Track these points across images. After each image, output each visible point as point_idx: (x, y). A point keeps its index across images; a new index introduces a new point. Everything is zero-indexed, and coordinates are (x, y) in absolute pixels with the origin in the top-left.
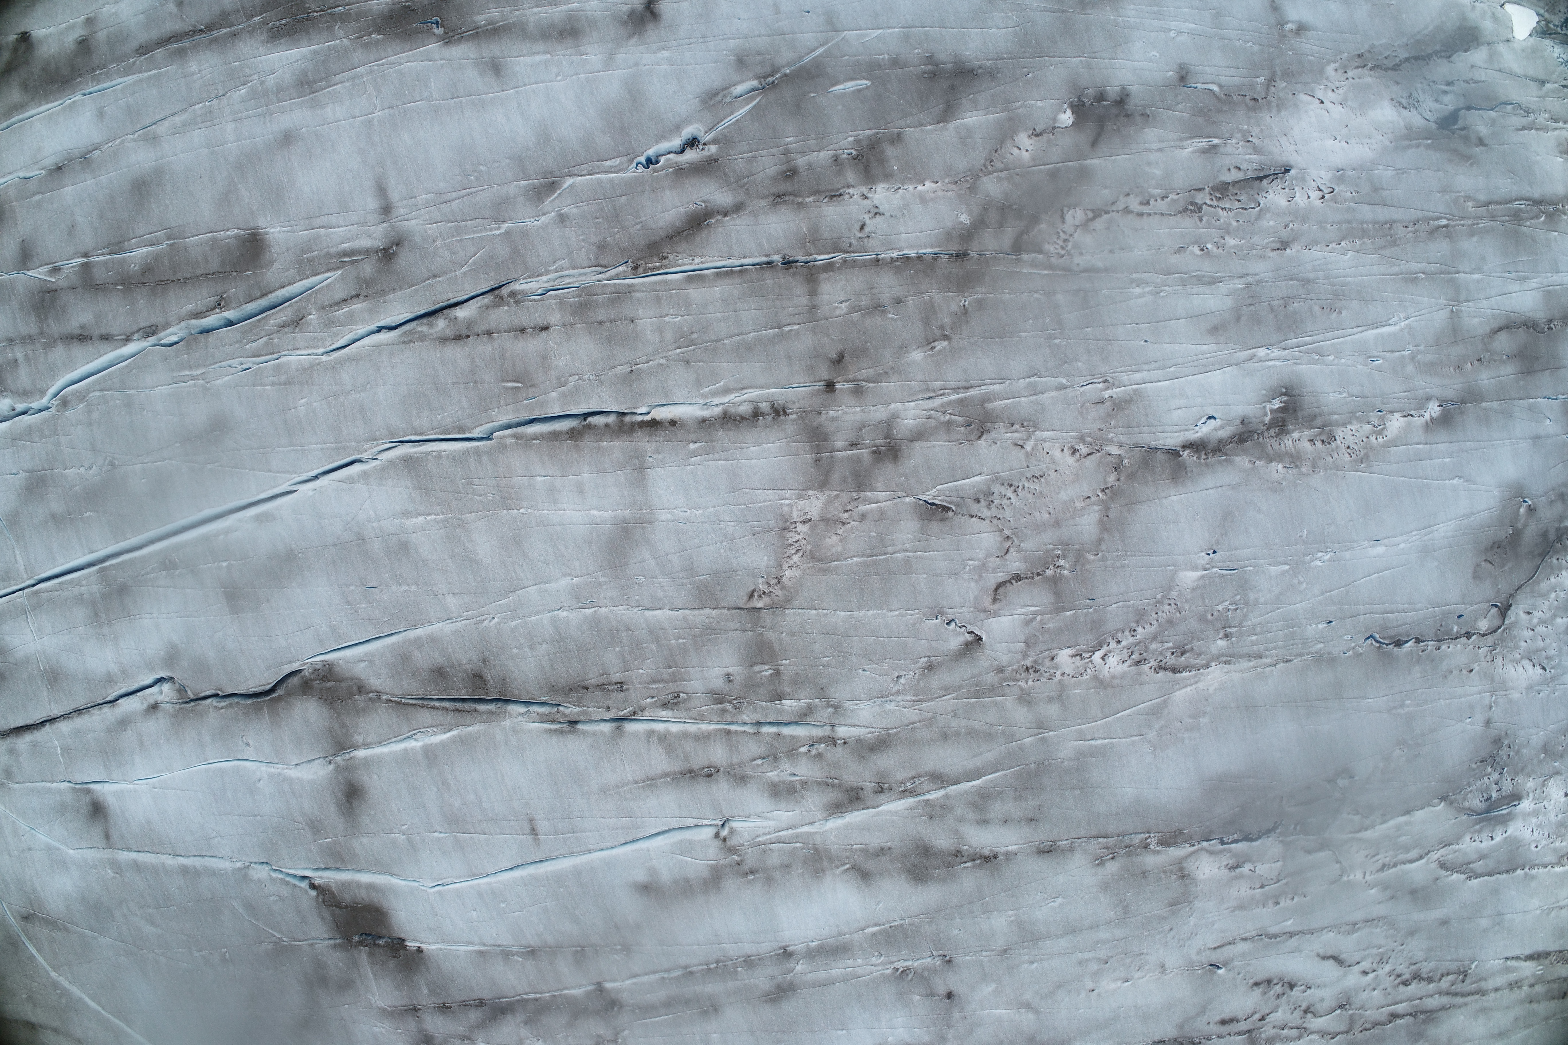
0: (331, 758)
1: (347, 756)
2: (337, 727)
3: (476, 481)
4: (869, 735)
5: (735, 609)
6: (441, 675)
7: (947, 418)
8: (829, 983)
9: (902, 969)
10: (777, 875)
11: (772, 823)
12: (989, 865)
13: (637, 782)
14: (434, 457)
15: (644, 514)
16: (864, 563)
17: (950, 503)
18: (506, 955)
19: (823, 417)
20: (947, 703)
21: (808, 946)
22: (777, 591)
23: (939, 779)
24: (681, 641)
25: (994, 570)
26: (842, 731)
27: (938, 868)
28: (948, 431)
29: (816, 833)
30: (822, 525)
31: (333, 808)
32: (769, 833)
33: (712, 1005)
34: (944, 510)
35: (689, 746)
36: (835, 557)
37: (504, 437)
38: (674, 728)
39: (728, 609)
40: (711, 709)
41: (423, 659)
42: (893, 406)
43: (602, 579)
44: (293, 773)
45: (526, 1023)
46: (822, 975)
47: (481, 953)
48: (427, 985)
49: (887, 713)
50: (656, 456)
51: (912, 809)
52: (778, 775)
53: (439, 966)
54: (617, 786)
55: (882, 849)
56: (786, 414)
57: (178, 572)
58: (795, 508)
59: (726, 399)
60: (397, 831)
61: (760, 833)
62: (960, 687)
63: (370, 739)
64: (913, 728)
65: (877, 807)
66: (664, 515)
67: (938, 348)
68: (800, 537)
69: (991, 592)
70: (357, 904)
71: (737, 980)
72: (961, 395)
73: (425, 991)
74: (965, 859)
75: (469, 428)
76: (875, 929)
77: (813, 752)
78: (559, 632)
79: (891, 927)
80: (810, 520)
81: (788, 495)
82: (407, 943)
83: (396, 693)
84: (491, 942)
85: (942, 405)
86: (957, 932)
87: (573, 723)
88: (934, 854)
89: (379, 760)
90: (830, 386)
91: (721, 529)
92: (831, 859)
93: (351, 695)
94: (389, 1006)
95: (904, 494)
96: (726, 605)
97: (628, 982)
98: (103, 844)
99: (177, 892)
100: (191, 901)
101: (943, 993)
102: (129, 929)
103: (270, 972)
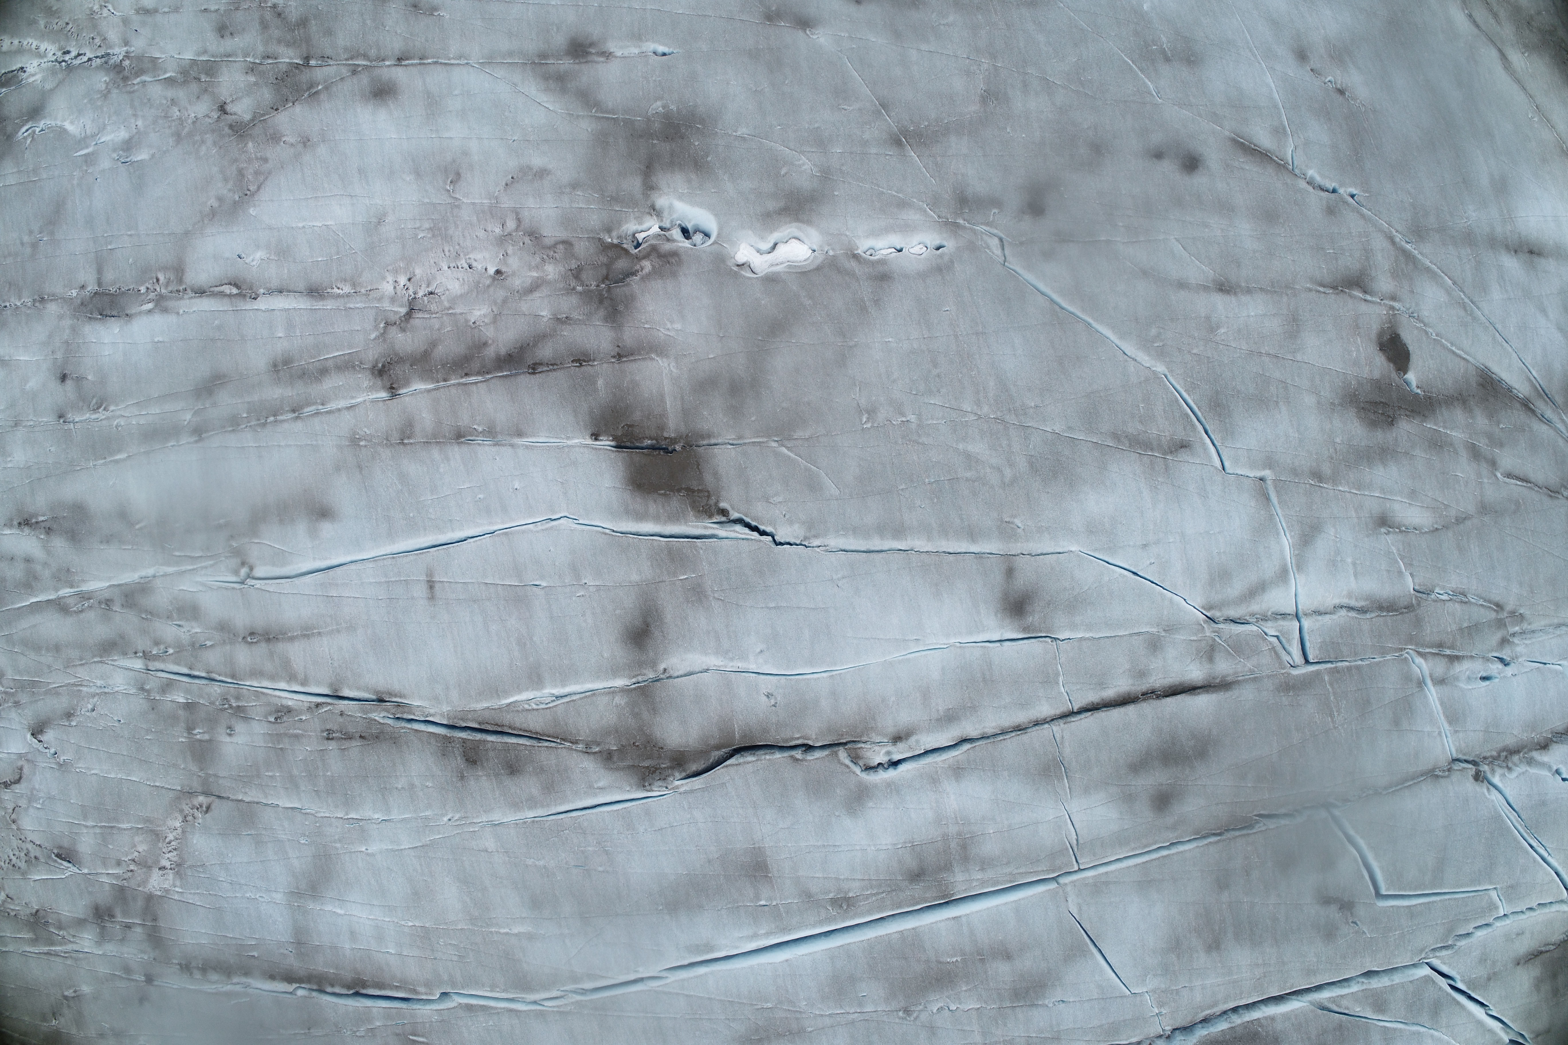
0: (662, 676)
1: (640, 679)
2: (645, 715)
3: (455, 958)
4: (116, 658)
5: (223, 797)
6: (511, 767)
7: (61, 933)
8: (163, 398)
9: (100, 410)
10: (198, 523)
11: (199, 579)
12: (26, 516)
13: (319, 633)
14: (498, 987)
15: (296, 902)
16: (118, 821)
17: (56, 861)
18: (491, 433)
19: (152, 955)
20: (57, 680)
21: (178, 442)
22: (187, 809)
23: (60, 606)
24: (270, 774)
25: (22, 795)
26: (138, 664)
27: (64, 517)
28: (60, 921)
29: (162, 565)
30: (150, 862)
31: (669, 617)
32: (202, 568)
33: (277, 371)
34: (61, 855)
35: (268, 667)
36: (140, 831)
37: (426, 994)
38: (283, 685)
39: (228, 798)
40: (247, 702)
41: (529, 785)
42: (100, 953)
43: (338, 845)
44: (713, 661)
45: (485, 344)
46: (168, 407)
47: (520, 434)
48: (596, 390)
49: (102, 678)
50: (286, 952)
51: (83, 581)
52: (192, 627)
53: (576, 416)
54: (338, 631)
55: (108, 542)
56: (180, 964)
57: (831, 896)
58: (171, 882)
59: (229, 988)
60: (591, 589)
61: (210, 571)
62: (46, 693)
63: (606, 699)
64: (81, 660)
65: (110, 586)
66: (279, 897)
67: (71, 991)
68: (167, 855)
69: (24, 777)
70: (665, 495)
71: (249, 403)
72: (53, 949)
73: (600, 383)
74: (43, 525)
75: (461, 1008)
76: (118, 457)
77: (162, 647)
78: (384, 798)
79: (105, 458)
80: (160, 869)
81: (176, 895)
82: (613, 443)
83: (564, 750)
84: (503, 449)
85: (65, 944)
86: (53, 449)
87: (381, 700)
88: (67, 532)
89: (598, 674)
90: (149, 979)
91: (231, 876)
92: (151, 534)
93: (622, 750)
94: (654, 359)
95: (89, 876)
96: (230, 803)
97: (358, 400)
98: (1020, 562)
99: (918, 503)
100: (900, 492)
101: (69, 382)
102: (1009, 446)
103: (806, 399)
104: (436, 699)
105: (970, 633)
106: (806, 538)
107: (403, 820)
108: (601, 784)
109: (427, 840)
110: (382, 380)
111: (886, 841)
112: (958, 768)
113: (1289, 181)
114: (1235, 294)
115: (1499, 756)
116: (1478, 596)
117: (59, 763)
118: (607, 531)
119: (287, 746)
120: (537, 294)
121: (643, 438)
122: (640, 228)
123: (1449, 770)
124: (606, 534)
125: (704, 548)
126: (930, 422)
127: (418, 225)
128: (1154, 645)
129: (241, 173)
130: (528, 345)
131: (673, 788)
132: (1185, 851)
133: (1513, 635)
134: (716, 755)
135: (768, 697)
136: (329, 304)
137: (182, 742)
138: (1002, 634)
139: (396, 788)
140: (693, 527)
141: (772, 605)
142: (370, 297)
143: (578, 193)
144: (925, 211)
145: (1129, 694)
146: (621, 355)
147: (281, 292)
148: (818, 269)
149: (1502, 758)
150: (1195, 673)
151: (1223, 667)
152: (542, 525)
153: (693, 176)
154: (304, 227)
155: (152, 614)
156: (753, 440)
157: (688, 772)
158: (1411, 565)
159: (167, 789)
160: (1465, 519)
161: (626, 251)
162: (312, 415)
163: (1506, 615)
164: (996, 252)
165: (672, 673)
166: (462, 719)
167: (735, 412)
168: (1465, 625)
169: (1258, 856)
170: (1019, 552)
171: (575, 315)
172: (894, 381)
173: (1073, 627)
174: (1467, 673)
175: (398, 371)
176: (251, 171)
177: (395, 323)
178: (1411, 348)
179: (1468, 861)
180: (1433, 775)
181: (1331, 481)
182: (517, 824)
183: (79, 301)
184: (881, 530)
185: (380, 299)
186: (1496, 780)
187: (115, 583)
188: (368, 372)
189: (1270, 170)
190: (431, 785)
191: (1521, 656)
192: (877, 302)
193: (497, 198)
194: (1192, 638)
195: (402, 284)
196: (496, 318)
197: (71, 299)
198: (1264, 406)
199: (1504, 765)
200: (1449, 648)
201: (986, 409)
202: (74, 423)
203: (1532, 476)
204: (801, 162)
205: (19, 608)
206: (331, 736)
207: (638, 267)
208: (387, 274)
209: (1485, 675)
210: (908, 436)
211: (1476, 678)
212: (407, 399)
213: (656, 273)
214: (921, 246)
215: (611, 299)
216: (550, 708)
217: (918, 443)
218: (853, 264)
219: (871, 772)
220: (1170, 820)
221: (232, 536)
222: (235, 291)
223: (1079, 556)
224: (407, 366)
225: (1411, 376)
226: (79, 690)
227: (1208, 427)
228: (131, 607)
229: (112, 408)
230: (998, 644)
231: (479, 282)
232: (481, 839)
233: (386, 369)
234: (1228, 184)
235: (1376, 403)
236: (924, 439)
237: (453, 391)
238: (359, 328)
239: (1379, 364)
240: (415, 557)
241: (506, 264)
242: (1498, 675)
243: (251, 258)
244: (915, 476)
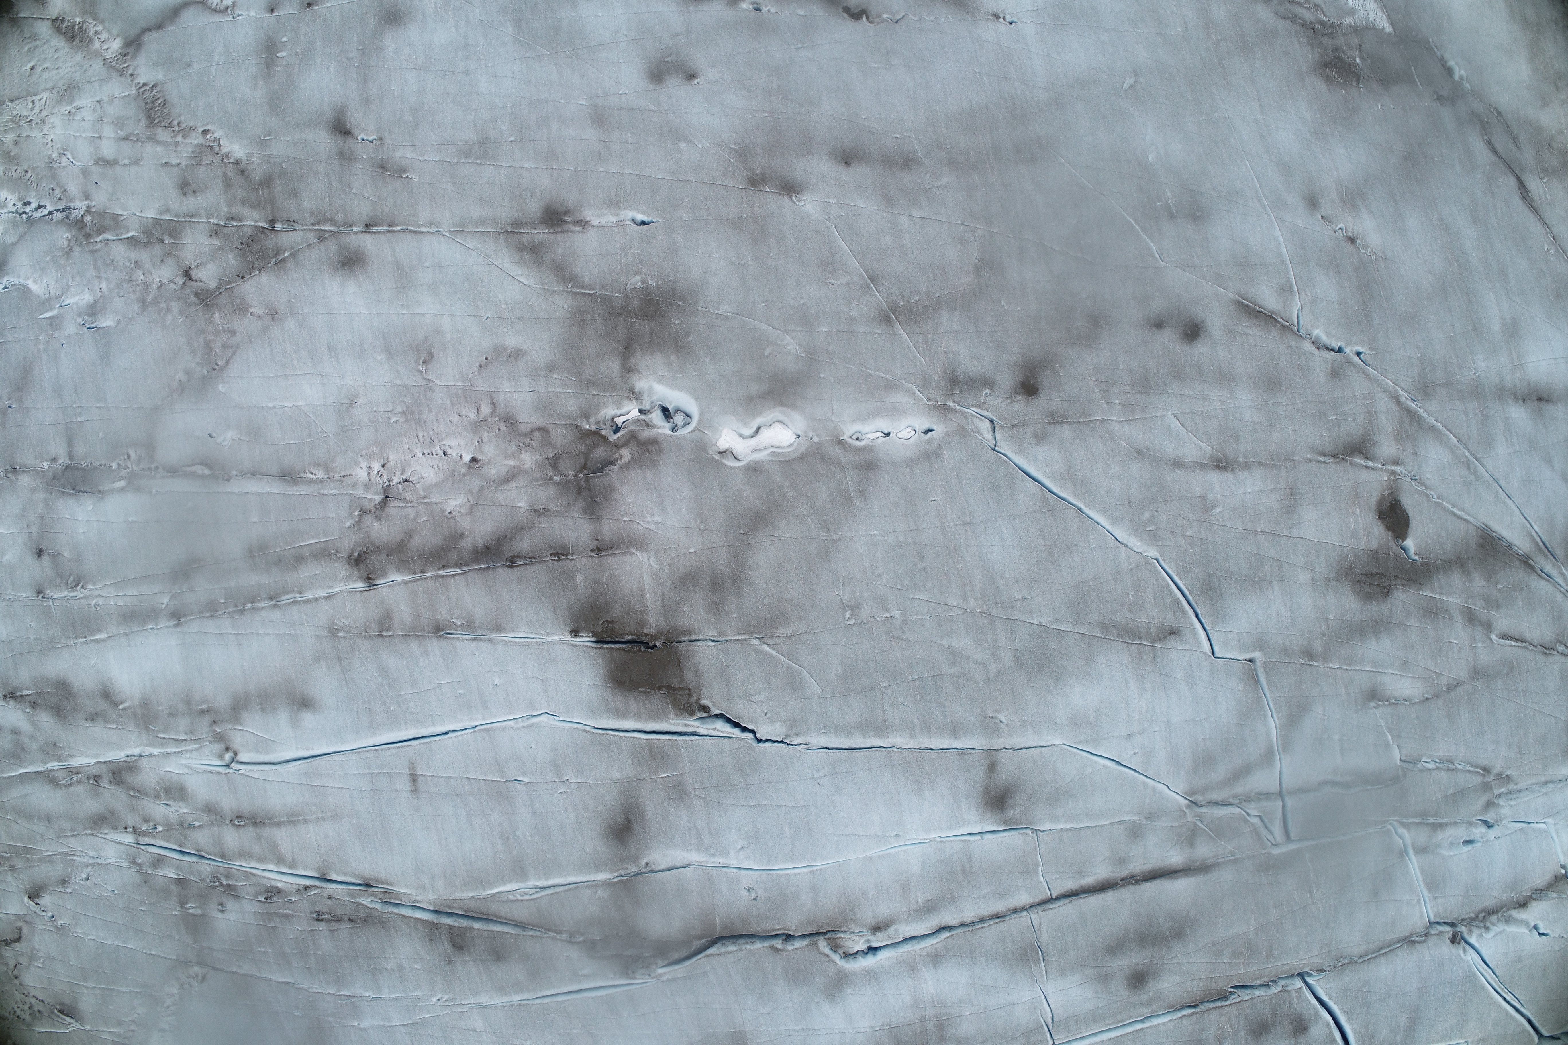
0: (644, 870)
1: (622, 872)
2: (628, 908)
4: (107, 832)
5: (218, 969)
6: (497, 954)
8: (140, 580)
9: (78, 588)
10: (181, 707)
11: (184, 762)
12: (10, 689)
13: (305, 820)
16: (117, 985)
17: (58, 1016)
18: (469, 627)
20: (50, 848)
21: (157, 625)
22: (183, 978)
23: (49, 778)
24: (263, 950)
25: (23, 954)
26: (129, 839)
27: (48, 693)
29: (147, 746)
30: (149, 1024)
31: (650, 814)
32: (187, 751)
33: (253, 557)
34: (62, 1011)
35: (256, 849)
36: (139, 996)
38: (271, 867)
39: (222, 970)
40: (237, 881)
41: (515, 971)
43: (331, 1019)
44: (694, 857)
45: (462, 535)
46: (145, 589)
47: (499, 629)
48: (575, 585)
49: (94, 849)
51: (70, 756)
52: (180, 807)
53: (555, 612)
54: (324, 819)
55: (93, 720)
60: (573, 786)
61: (194, 754)
62: (41, 860)
63: (589, 892)
64: (73, 831)
65: (97, 763)
68: (166, 1019)
69: (24, 937)
70: (645, 692)
71: (226, 588)
73: (579, 577)
74: (28, 699)
76: (98, 636)
77: (151, 824)
78: (374, 978)
79: (85, 637)
80: (159, 1031)
82: (593, 640)
83: (549, 940)
84: (483, 644)
86: (33, 624)
87: (368, 886)
88: (52, 708)
89: (580, 868)
92: (135, 715)
93: (605, 940)
94: (634, 554)
95: (91, 1033)
96: (225, 974)
97: (335, 590)
98: (1003, 756)
99: (901, 700)
100: (883, 690)
101: (45, 558)
102: (995, 640)
103: (789, 596)
104: (422, 887)
105: (951, 828)
106: (787, 736)
107: (393, 999)
108: (585, 972)
109: (417, 1018)
110: (359, 570)
111: (864, 1024)
112: (937, 956)
113: (1293, 344)
114: (1233, 470)
115: (1477, 917)
116: (1465, 762)
117: (56, 926)
118: (588, 728)
119: (278, 925)
120: (513, 484)
121: (624, 634)
122: (619, 412)
123: (1426, 935)
124: (586, 731)
125: (685, 746)
126: (915, 617)
127: (390, 408)
128: (1135, 832)
129: (208, 345)
130: (506, 537)
131: (656, 977)
132: (1159, 1025)
133: (1499, 796)
134: (697, 944)
135: (749, 890)
136: (303, 490)
137: (175, 915)
138: (982, 828)
139: (386, 969)
140: (673, 724)
141: (753, 803)
142: (344, 484)
143: (555, 376)
144: (914, 393)
145: (1108, 880)
146: (600, 549)
147: (254, 475)
148: (802, 457)
149: (1480, 919)
150: (1175, 858)
151: (1204, 851)
152: (523, 721)
153: (673, 358)
154: (274, 407)
155: (139, 792)
156: (735, 638)
157: (670, 960)
158: (1399, 737)
159: (162, 957)
160: (1457, 685)
161: (605, 438)
162: (289, 604)
163: (1492, 777)
164: (986, 436)
165: (653, 867)
166: (448, 907)
167: (717, 608)
168: (1451, 792)
169: (1231, 1026)
170: (1002, 747)
171: (552, 506)
172: (879, 576)
173: (1054, 819)
174: (1450, 839)
175: (375, 560)
176: (219, 344)
177: (370, 512)
178: (1410, 515)
179: (1440, 1020)
180: (1409, 941)
181: (1322, 659)
182: (504, 1007)
183: (51, 475)
184: (863, 728)
185: (354, 486)
186: (1473, 940)
187: (103, 760)
188: (344, 562)
189: (1275, 333)
190: (419, 967)
191: (1505, 818)
192: (862, 492)
193: (470, 380)
194: (1173, 824)
195: (376, 470)
196: (472, 509)
197: (43, 472)
198: (1257, 587)
199: (1482, 925)
200: (1433, 816)
201: (972, 603)
202: (54, 599)
203: (1527, 635)
204: (786, 342)
205: (9, 777)
206: (320, 917)
207: (616, 456)
208: (360, 459)
209: (1467, 839)
210: (891, 632)
211: (1459, 843)
212: (384, 590)
213: (636, 462)
214: (909, 430)
215: (590, 490)
216: (534, 899)
217: (902, 640)
218: (838, 452)
219: (851, 960)
220: (1144, 997)
221: (214, 722)
222: (207, 472)
223: (1062, 749)
224: (383, 557)
225: (1409, 543)
226: (72, 860)
227: (1198, 611)
228: (119, 785)
229: (89, 586)
230: (978, 837)
231: (454, 471)
232: (470, 1019)
233: (363, 558)
234: (1230, 352)
235: (1372, 575)
236: (908, 636)
237: (431, 583)
238: (334, 516)
239: (1377, 533)
240: (397, 750)
241: (481, 452)
242: (1480, 839)
243: (222, 438)
244: (898, 674)
